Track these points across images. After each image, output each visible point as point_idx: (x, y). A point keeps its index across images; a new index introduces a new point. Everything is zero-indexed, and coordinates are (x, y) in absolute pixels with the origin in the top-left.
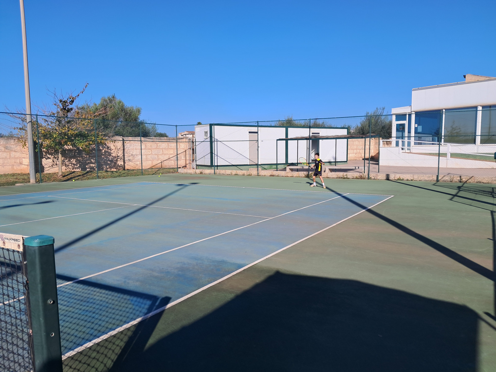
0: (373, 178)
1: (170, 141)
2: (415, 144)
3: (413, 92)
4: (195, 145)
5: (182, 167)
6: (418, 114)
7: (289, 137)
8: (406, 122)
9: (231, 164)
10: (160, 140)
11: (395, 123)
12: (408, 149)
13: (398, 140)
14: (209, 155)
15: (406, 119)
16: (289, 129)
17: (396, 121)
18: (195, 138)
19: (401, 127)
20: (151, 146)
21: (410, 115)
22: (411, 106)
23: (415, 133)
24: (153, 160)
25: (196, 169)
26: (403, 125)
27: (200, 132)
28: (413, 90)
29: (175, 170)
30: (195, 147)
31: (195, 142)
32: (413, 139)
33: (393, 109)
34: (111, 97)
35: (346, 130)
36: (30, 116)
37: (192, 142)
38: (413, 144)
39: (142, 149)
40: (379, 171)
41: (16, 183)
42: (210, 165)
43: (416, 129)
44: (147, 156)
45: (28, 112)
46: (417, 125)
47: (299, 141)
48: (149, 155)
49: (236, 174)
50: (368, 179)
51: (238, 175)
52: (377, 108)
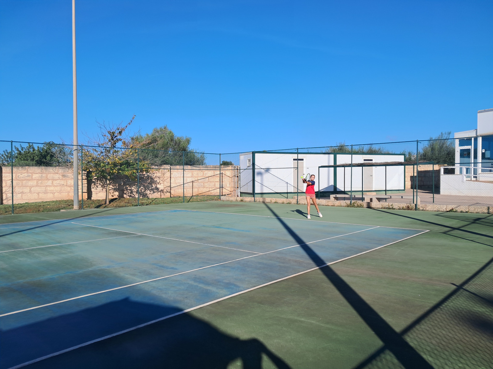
0: (421, 209)
1: (216, 169)
2: (483, 171)
3: (478, 114)
4: (239, 172)
5: (227, 195)
6: (485, 138)
7: (338, 164)
8: (471, 147)
9: (274, 192)
10: (206, 168)
11: (458, 149)
12: (474, 177)
13: (462, 167)
14: (252, 182)
15: (472, 144)
16: (338, 156)
17: (459, 146)
18: (239, 166)
19: (466, 153)
20: (198, 174)
21: (476, 139)
22: (477, 130)
23: (482, 159)
24: (199, 188)
25: (241, 196)
26: (468, 151)
27: (244, 161)
28: (479, 112)
29: (219, 197)
30: (239, 174)
31: (240, 170)
32: (480, 165)
33: (456, 133)
34: (163, 128)
35: (403, 156)
36: (76, 146)
37: (237, 169)
38: (479, 171)
39: (189, 177)
40: (433, 201)
41: (62, 209)
42: (252, 192)
43: (483, 154)
44: (194, 183)
45: (75, 143)
46: (484, 150)
47: (345, 168)
48: (196, 182)
49: (276, 202)
50: (416, 210)
51: (278, 203)
52: (442, 133)
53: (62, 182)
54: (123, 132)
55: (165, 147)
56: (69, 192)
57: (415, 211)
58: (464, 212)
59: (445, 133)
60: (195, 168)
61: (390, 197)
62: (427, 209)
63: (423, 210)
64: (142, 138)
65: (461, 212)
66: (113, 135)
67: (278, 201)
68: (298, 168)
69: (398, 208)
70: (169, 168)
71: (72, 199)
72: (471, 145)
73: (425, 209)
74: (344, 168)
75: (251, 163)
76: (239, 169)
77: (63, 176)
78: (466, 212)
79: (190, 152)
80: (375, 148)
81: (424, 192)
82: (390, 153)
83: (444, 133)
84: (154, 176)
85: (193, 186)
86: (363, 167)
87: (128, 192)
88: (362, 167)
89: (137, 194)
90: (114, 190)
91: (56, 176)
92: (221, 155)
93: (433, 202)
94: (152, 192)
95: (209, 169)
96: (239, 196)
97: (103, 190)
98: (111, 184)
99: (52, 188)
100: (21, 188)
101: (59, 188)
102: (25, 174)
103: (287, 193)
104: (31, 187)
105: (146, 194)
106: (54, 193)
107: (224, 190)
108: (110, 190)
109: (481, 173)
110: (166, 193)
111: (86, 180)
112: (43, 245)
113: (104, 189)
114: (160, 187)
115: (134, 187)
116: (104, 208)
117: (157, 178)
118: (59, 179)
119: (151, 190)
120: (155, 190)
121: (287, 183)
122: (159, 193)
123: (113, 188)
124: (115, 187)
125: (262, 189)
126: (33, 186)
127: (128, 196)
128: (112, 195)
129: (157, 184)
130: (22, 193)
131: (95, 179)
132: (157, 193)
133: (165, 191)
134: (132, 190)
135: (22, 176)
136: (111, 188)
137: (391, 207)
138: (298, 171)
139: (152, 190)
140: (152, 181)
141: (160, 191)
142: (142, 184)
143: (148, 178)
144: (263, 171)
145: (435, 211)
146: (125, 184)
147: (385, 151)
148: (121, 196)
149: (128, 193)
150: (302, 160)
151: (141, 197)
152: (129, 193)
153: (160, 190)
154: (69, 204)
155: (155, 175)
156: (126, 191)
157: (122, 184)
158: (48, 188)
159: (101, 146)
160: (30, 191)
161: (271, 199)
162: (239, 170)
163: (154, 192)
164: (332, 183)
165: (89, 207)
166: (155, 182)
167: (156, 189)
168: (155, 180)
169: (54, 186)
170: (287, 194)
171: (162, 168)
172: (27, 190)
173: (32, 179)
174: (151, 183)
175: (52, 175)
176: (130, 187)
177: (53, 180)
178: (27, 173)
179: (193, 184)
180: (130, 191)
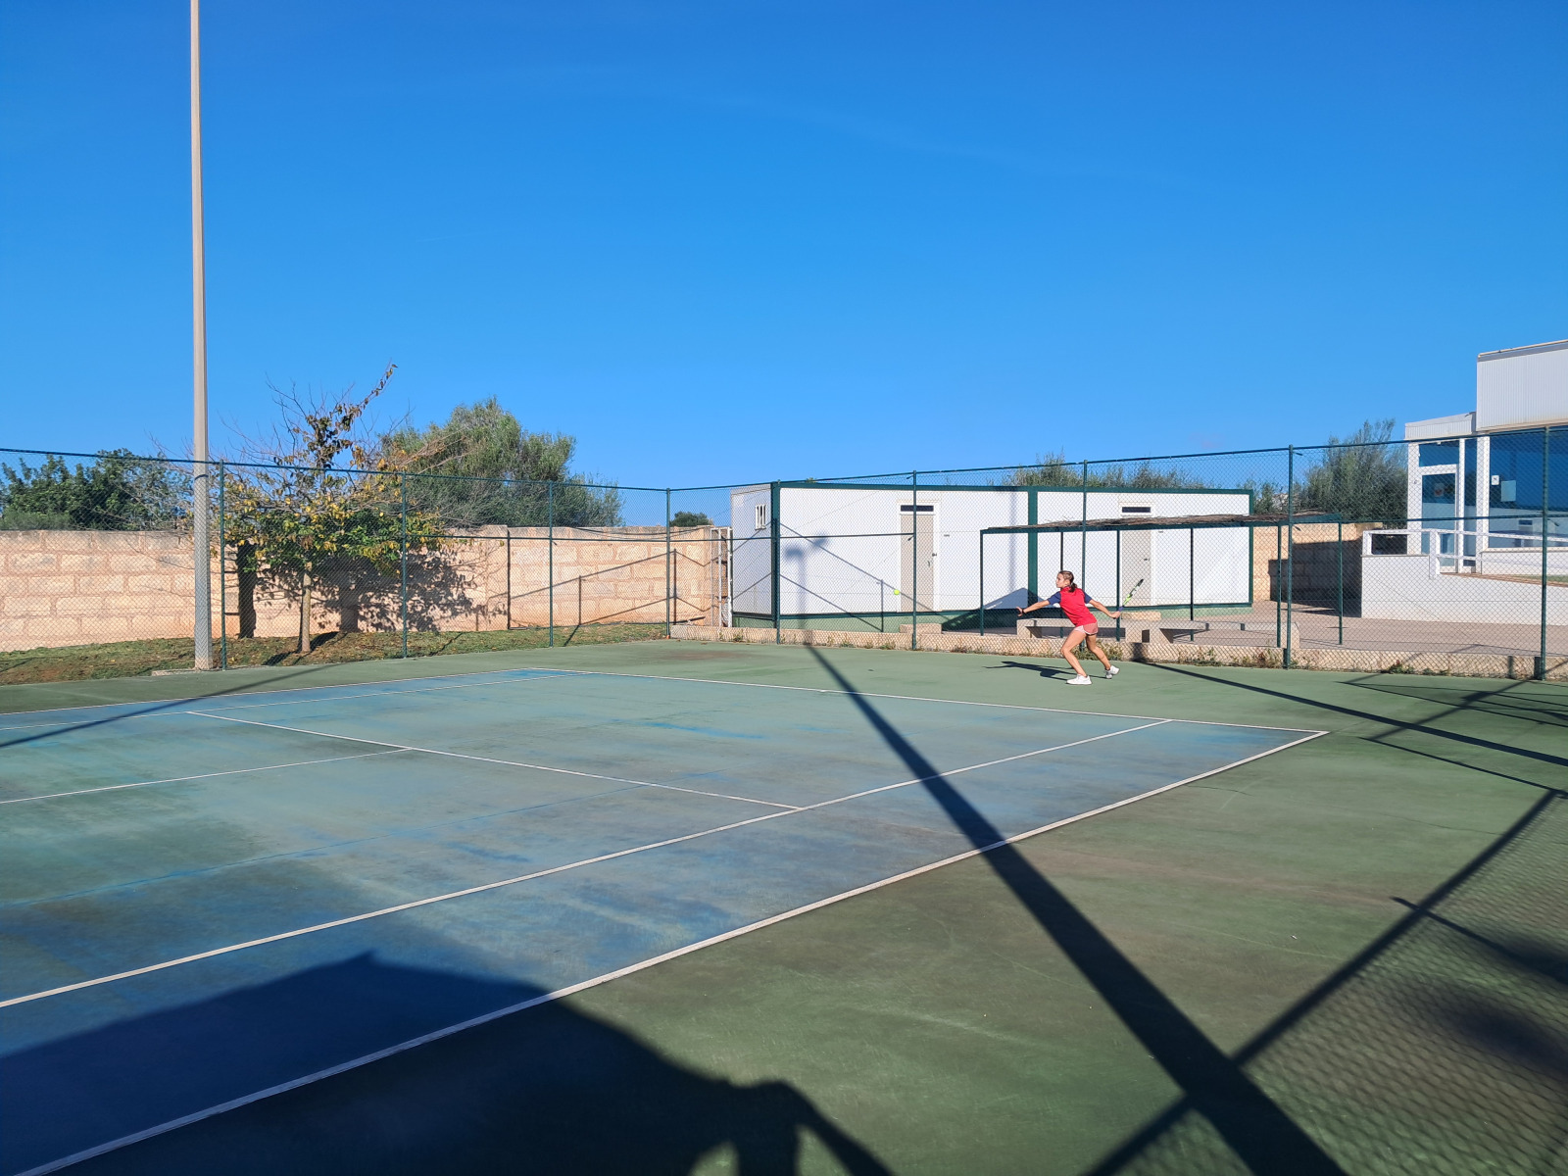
0: (1302, 663)
1: (657, 536)
2: (1492, 543)
3: (1480, 365)
4: (729, 549)
5: (692, 620)
6: (1500, 440)
7: (1041, 521)
8: (1458, 470)
9: (840, 611)
10: (624, 537)
11: (1416, 474)
12: (1466, 563)
13: (1427, 530)
14: (769, 580)
15: (1458, 457)
16: (1041, 495)
17: (1420, 465)
18: (729, 530)
19: (1440, 486)
20: (596, 555)
21: (1471, 443)
22: (1474, 414)
23: (1491, 505)
24: (601, 598)
25: (734, 625)
26: (1449, 481)
27: (744, 513)
28: (1481, 360)
29: (664, 628)
30: (729, 555)
31: (732, 540)
32: (1483, 526)
33: (1411, 424)
34: (484, 406)
35: (1247, 496)
36: (204, 465)
37: (724, 539)
38: (1482, 543)
39: (568, 564)
40: (1341, 638)
41: (159, 668)
42: (770, 612)
43: (1495, 491)
44: (583, 584)
45: (199, 455)
46: (1497, 477)
47: (1065, 534)
48: (590, 581)
49: (845, 645)
50: (1285, 668)
51: (851, 646)
52: (1366, 424)
53: (158, 581)
54: (355, 419)
55: (491, 466)
56: (180, 613)
57: (1282, 670)
58: (1433, 674)
59: (1378, 425)
60: (587, 535)
61: (1204, 628)
62: (1322, 664)
63: (1306, 668)
64: (415, 437)
65: (1427, 672)
66: (322, 429)
67: (853, 642)
68: (914, 534)
69: (1231, 660)
70: (504, 535)
71: (191, 635)
72: (1457, 462)
73: (1313, 664)
74: (1059, 534)
75: (768, 519)
76: (729, 537)
77: (161, 560)
78: (1442, 673)
79: (573, 484)
80: (1159, 470)
81: (1311, 612)
82: (1205, 486)
83: (1372, 423)
84: (454, 559)
85: (580, 592)
86: (1121, 532)
87: (372, 612)
88: (1116, 532)
89: (399, 619)
90: (326, 607)
91: (139, 562)
92: (672, 494)
93: (1341, 642)
94: (449, 613)
95: (632, 537)
96: (730, 624)
97: (290, 606)
98: (317, 587)
99: (124, 601)
100: (24, 599)
101: (146, 598)
102: (36, 554)
103: (882, 614)
104: (55, 597)
105: (430, 620)
106: (130, 617)
107: (681, 607)
108: (313, 606)
109: (1488, 550)
110: (494, 614)
111: (236, 576)
112: (95, 783)
113: (294, 605)
114: (476, 596)
115: (390, 595)
116: (295, 663)
117: (466, 568)
118: (147, 571)
119: (445, 605)
120: (459, 607)
121: (882, 581)
122: (473, 616)
123: (324, 598)
124: (330, 596)
125: (802, 602)
126: (62, 595)
127: (373, 625)
128: (320, 624)
129: (465, 586)
130: (25, 616)
131: (265, 571)
132: (464, 615)
133: (491, 608)
134: (385, 606)
135: (26, 560)
136: (316, 601)
137: (1208, 658)
138: (915, 545)
139: (450, 604)
140: (450, 578)
141: (475, 610)
142: (415, 586)
143: (437, 567)
144: (804, 544)
145: (1346, 670)
146: (362, 587)
147: (1189, 480)
148: (349, 626)
149: (372, 617)
150: (930, 508)
151: (414, 630)
152: (376, 617)
153: (474, 606)
154: (180, 651)
155: (458, 557)
156: (365, 610)
157: (353, 587)
158: (113, 601)
159: (285, 464)
160: (53, 609)
161: (830, 633)
162: (729, 542)
163: (455, 613)
164: (1023, 583)
165: (245, 661)
166: (460, 582)
167: (462, 604)
168: (459, 573)
169: (132, 594)
170: (880, 618)
171: (481, 534)
172: (41, 607)
173: (59, 573)
174: (445, 585)
175: (123, 557)
176: (378, 597)
177: (128, 573)
178: (44, 550)
179: (580, 588)
180: (378, 610)
